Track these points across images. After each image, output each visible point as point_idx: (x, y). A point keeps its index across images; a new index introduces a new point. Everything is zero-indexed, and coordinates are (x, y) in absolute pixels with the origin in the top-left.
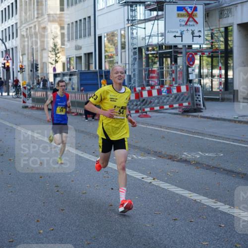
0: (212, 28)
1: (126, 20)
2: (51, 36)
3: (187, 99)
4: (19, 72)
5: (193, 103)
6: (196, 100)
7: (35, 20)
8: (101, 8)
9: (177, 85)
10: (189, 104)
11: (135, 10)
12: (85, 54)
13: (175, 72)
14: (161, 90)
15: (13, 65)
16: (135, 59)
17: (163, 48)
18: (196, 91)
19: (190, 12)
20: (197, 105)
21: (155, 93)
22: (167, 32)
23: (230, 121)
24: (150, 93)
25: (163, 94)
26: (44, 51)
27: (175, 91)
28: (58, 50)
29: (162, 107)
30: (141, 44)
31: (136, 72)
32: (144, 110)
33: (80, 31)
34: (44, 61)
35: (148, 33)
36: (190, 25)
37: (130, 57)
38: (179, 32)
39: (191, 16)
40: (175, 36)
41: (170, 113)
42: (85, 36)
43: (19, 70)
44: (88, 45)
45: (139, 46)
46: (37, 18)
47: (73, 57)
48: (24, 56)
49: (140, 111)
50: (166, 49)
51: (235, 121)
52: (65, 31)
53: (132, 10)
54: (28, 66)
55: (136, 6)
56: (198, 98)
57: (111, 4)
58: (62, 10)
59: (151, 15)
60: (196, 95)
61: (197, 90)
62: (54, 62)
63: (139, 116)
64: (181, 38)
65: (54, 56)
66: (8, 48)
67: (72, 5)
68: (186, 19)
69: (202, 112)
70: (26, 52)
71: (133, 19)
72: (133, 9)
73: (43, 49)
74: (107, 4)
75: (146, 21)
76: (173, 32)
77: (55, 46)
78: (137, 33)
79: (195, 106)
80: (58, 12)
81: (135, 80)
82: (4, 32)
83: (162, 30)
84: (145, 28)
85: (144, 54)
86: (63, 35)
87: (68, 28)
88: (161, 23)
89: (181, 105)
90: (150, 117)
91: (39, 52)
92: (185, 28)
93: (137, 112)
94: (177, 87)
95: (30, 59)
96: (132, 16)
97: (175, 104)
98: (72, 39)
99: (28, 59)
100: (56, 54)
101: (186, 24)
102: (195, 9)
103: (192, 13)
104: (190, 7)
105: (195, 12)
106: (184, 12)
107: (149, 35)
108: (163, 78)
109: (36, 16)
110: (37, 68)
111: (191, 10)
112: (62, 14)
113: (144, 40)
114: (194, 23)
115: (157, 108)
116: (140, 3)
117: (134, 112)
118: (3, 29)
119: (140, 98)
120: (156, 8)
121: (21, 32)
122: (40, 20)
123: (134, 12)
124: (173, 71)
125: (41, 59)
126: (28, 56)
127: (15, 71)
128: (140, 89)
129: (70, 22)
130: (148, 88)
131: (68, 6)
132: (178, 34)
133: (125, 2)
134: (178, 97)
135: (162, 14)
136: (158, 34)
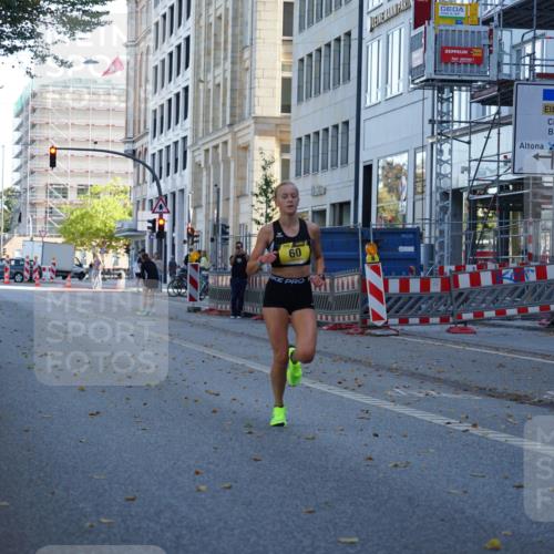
1: (426, 122)
2: (258, 163)
4: (185, 242)
7: (227, 130)
8: (374, 101)
9: (537, 264)
11: (448, 100)
12: (333, 205)
14: (500, 272)
15: (173, 231)
16: (444, 210)
17: (508, 188)
21: (486, 279)
22: (518, 146)
24: (475, 279)
25: (505, 281)
26: (242, 201)
27: (532, 277)
29: (501, 313)
30: (461, 181)
31: (447, 239)
32: (460, 317)
33: (325, 153)
34: (243, 220)
35: (476, 154)
37: (434, 204)
38: (547, 147)
40: (537, 157)
41: (518, 327)
42: (335, 165)
43: (186, 238)
44: (338, 185)
45: (455, 186)
46: (231, 125)
47: (307, 212)
48: (198, 210)
49: (451, 320)
50: (514, 190)
52: (291, 156)
53: (441, 100)
54: (207, 232)
55: (452, 91)
57: (395, 92)
58: (286, 108)
59: (484, 113)
62: (263, 220)
63: (448, 331)
64: (550, 160)
65: (264, 206)
67: (309, 96)
70: (204, 202)
71: (445, 119)
72: (445, 96)
73: (241, 195)
74: (386, 94)
76: (533, 147)
77: (268, 183)
78: (451, 151)
80: (277, 112)
81: (442, 256)
82: (157, 157)
83: (507, 146)
84: (469, 143)
86: (285, 164)
87: (299, 149)
88: (507, 131)
89: (545, 308)
90: (475, 333)
91: (231, 201)
93: (444, 320)
94: (536, 266)
95: (211, 217)
96: (441, 113)
97: (532, 305)
98: (307, 172)
99: (207, 215)
100: (268, 202)
107: (478, 157)
108: (507, 254)
109: (228, 122)
110: (225, 232)
112: (286, 118)
113: (466, 173)
115: (490, 314)
116: (461, 83)
117: (437, 320)
118: (156, 151)
119: (453, 289)
120: (496, 96)
121: (194, 157)
122: (236, 129)
123: (445, 105)
124: (530, 236)
125: (237, 215)
126: (208, 209)
127: (176, 242)
128: (453, 268)
129: (302, 135)
130: (470, 268)
131: (300, 100)
132: (544, 152)
133: (427, 81)
134: (539, 290)
135: (510, 116)
136: (498, 155)
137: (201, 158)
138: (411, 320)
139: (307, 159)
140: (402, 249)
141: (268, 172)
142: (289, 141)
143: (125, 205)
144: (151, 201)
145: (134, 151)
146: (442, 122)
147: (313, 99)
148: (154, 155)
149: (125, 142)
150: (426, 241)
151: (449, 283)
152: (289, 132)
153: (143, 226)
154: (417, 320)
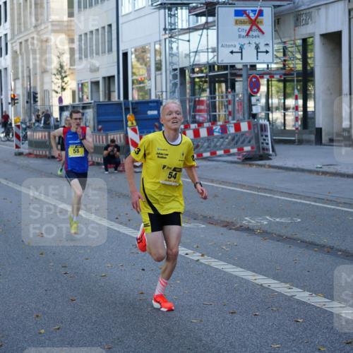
0: (284, 40)
1: (162, 30)
3: (250, 142)
4: (9, 103)
5: (259, 147)
6: (263, 144)
7: (33, 30)
8: (127, 12)
9: (235, 122)
10: (252, 148)
11: (174, 15)
12: (104, 78)
13: (232, 102)
14: (212, 128)
15: (1, 94)
16: (175, 85)
17: (214, 69)
18: (262, 130)
19: (253, 18)
20: (264, 150)
21: (203, 133)
22: (220, 45)
23: (310, 171)
24: (197, 133)
25: (216, 134)
26: (45, 75)
27: (232, 130)
28: (65, 72)
29: (214, 154)
30: (184, 63)
33: (97, 45)
34: (46, 87)
36: (253, 37)
37: (168, 81)
38: (238, 46)
39: (254, 23)
40: (232, 52)
41: (225, 161)
42: (104, 52)
44: (107, 65)
45: (181, 66)
47: (87, 82)
48: (17, 81)
50: (219, 71)
51: (318, 173)
52: (76, 46)
53: (170, 16)
54: (23, 96)
55: (177, 10)
56: (264, 140)
57: (140, 6)
58: (71, 15)
59: (197, 21)
60: (262, 136)
61: (263, 128)
62: (59, 90)
65: (60, 81)
67: (85, 7)
68: (247, 27)
69: (270, 159)
70: (20, 76)
71: (173, 27)
72: (172, 13)
73: (44, 71)
74: (134, 7)
75: (190, 30)
76: (229, 46)
77: (62, 66)
78: (178, 48)
79: (261, 152)
80: (66, 18)
83: (213, 43)
84: (189, 41)
85: (187, 77)
86: (72, 51)
87: (80, 40)
88: (212, 33)
89: (241, 149)
91: (38, 75)
92: (246, 41)
94: (234, 124)
95: (25, 86)
96: (170, 24)
97: (233, 148)
98: (86, 56)
99: (23, 84)
100: (62, 78)
101: (248, 35)
102: (261, 13)
104: (252, 11)
105: (260, 18)
106: (244, 18)
107: (195, 50)
108: (215, 111)
109: (34, 24)
110: (35, 97)
111: (255, 14)
112: (71, 21)
113: (188, 57)
114: (260, 34)
115: (207, 154)
116: (182, 5)
120: (205, 11)
121: (12, 47)
123: (173, 18)
124: (229, 101)
125: (42, 85)
126: (23, 81)
127: (4, 102)
129: (82, 33)
130: (193, 126)
131: (79, 9)
132: (237, 49)
133: (161, 4)
134: (236, 139)
135: (214, 21)
136: (208, 49)
137: (17, 48)
139: (86, 49)
140: (150, 113)
141: (62, 59)
142: (73, 36)
146: (171, 30)
147: (88, 10)
152: (73, 30)
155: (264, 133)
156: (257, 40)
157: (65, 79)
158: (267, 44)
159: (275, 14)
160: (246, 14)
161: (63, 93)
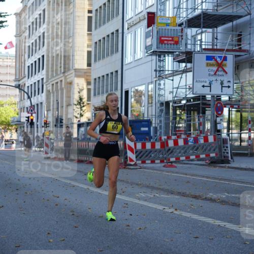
0: (241, 81)
1: (153, 71)
2: (76, 90)
3: (214, 150)
4: (43, 127)
5: (221, 155)
6: (224, 153)
7: (62, 75)
8: (129, 61)
9: (204, 135)
10: (216, 155)
11: (163, 60)
13: (202, 124)
14: (187, 139)
15: (37, 121)
16: (161, 111)
17: (190, 100)
18: (224, 143)
19: (220, 62)
20: (225, 157)
21: (181, 142)
22: (195, 81)
24: (176, 143)
25: (190, 143)
26: (69, 107)
27: (202, 141)
28: (83, 103)
29: (188, 158)
30: (169, 97)
31: (163, 124)
32: (169, 160)
33: (107, 85)
34: (69, 116)
35: (176, 85)
36: (219, 75)
37: (157, 108)
38: (208, 82)
39: (220, 66)
40: (203, 86)
41: (196, 164)
42: (111, 91)
43: (43, 125)
45: (166, 100)
46: (64, 73)
48: (49, 112)
49: (165, 161)
50: (194, 101)
52: (92, 87)
53: (160, 61)
54: (53, 122)
55: (165, 56)
56: (225, 150)
57: (139, 57)
58: (89, 65)
59: (179, 66)
60: (224, 147)
61: (225, 141)
62: (79, 116)
63: (164, 166)
64: (209, 88)
65: (79, 110)
66: (33, 104)
67: (99, 59)
68: (215, 68)
69: (229, 163)
70: (51, 108)
71: (162, 69)
72: (161, 59)
73: (69, 105)
74: (135, 58)
75: (174, 73)
76: (201, 82)
77: (81, 99)
78: (164, 84)
79: (223, 158)
80: (85, 66)
81: (161, 132)
82: (30, 87)
83: (190, 82)
84: (173, 80)
85: (171, 107)
86: (89, 90)
87: (95, 83)
88: (190, 75)
89: (208, 155)
90: (176, 167)
91: (64, 107)
92: (214, 78)
93: (162, 161)
94: (204, 136)
95: (55, 115)
96: (160, 67)
97: (202, 154)
98: (99, 94)
99: (53, 115)
100: (81, 108)
101: (215, 74)
102: (225, 59)
103: (222, 62)
104: (219, 57)
105: (224, 62)
106: (213, 62)
107: (177, 87)
108: (190, 131)
109: (62, 71)
110: (61, 122)
111: (221, 59)
112: (90, 69)
113: (171, 94)
114: (224, 73)
115: (183, 158)
116: (169, 53)
117: (159, 161)
118: (29, 85)
119: (166, 147)
120: (185, 59)
121: (47, 88)
122: (66, 74)
123: (162, 63)
124: (201, 123)
125: (67, 115)
126: (53, 111)
127: (39, 126)
128: (166, 137)
129: (97, 77)
130: (174, 137)
131: (95, 61)
132: (207, 84)
133: (153, 52)
134: (205, 147)
135: (191, 68)
136: (186, 86)
137: (50, 88)
138: (147, 162)
139: (99, 88)
140: (143, 129)
141: (81, 94)
142: (90, 80)
143: (15, 110)
144: (27, 108)
145: (19, 85)
146: (160, 71)
147: (101, 61)
148: (28, 87)
149: (15, 81)
150: (154, 125)
151: (164, 145)
152: (90, 76)
153: (24, 120)
154: (149, 162)
155: (226, 145)
156: (222, 78)
157: (84, 108)
158: (229, 81)
159: (235, 62)
160: (215, 59)
161: (81, 118)
